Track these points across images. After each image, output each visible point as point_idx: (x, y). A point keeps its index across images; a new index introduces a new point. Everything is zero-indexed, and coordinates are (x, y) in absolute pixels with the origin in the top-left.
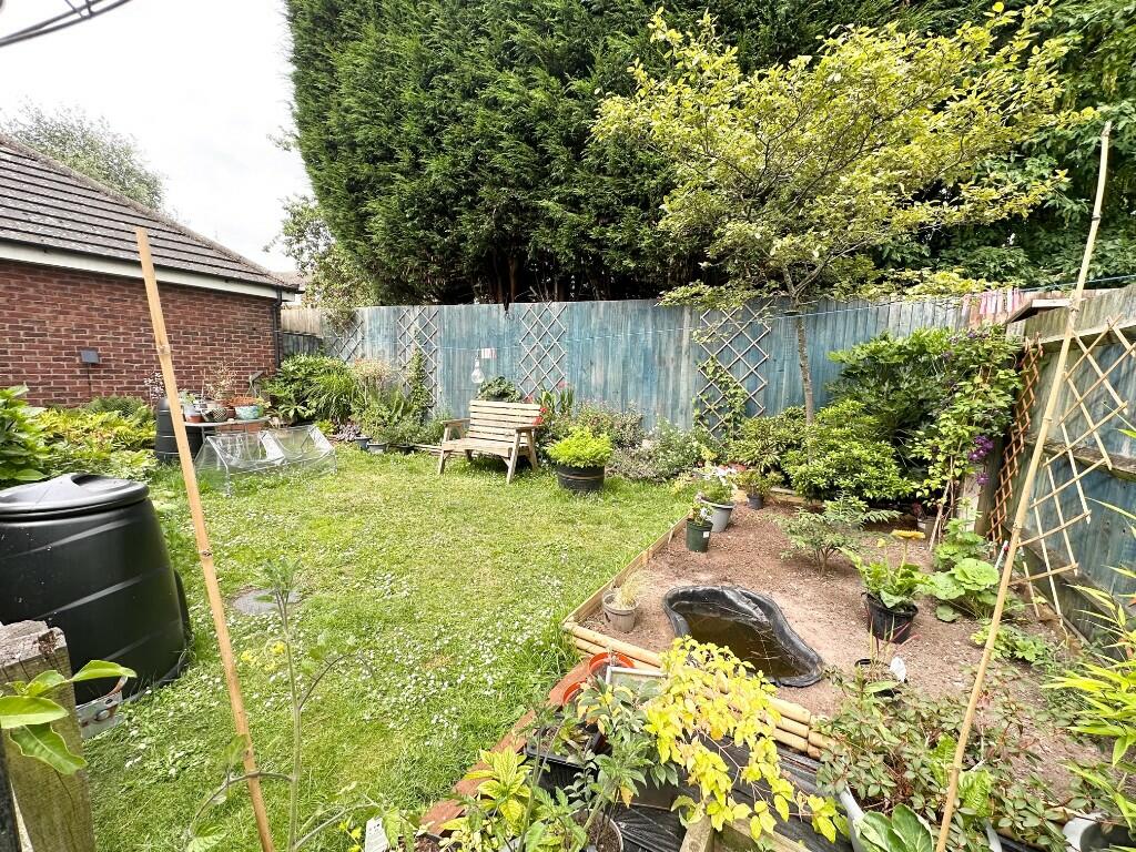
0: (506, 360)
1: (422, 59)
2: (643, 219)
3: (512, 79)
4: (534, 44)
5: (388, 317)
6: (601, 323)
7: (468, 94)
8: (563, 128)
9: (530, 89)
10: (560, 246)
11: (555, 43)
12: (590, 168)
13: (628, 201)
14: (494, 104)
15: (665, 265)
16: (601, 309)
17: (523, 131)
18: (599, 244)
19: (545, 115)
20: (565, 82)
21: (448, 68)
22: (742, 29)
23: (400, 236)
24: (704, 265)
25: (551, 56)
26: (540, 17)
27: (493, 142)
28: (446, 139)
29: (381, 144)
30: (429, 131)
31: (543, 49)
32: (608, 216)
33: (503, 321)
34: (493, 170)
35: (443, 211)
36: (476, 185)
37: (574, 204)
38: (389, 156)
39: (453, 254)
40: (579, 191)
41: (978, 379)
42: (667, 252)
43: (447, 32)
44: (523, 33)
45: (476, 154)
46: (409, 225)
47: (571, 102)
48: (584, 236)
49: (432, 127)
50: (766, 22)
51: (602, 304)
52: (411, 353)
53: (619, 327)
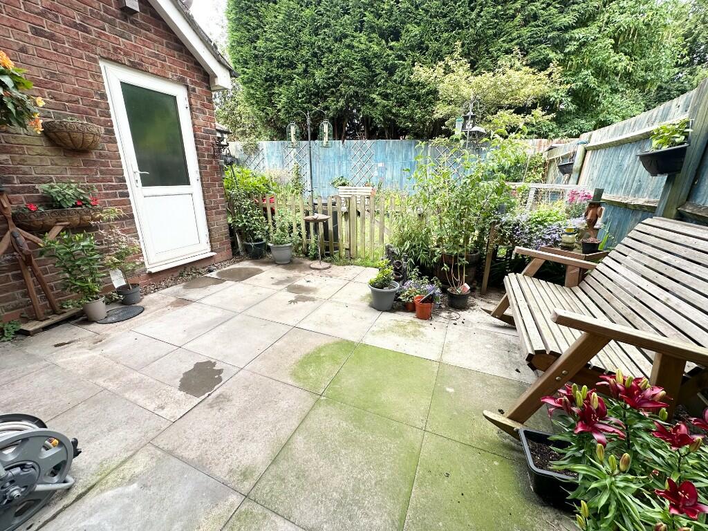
0: (344, 168)
1: (314, 20)
2: (417, 105)
3: (363, 37)
4: (374, 23)
5: (278, 147)
6: (391, 151)
7: (338, 40)
8: (385, 62)
9: (370, 42)
10: (376, 114)
11: (383, 23)
12: (395, 81)
13: (411, 97)
14: (350, 47)
15: (424, 126)
16: (391, 144)
17: (366, 62)
18: (396, 115)
19: (376, 56)
20: (387, 42)
21: (327, 25)
22: (463, 29)
23: (293, 106)
24: (443, 127)
25: (380, 28)
26: (376, 10)
27: (349, 64)
28: (324, 60)
29: (288, 60)
30: (314, 55)
31: (377, 25)
32: (401, 103)
33: (342, 149)
34: (347, 77)
35: (316, 95)
36: (338, 84)
37: (386, 96)
38: (292, 65)
39: (319, 116)
40: (388, 91)
41: (533, 171)
42: (426, 120)
43: (328, 8)
44: (369, 17)
45: (339, 69)
46: (300, 101)
47: (390, 52)
48: (390, 111)
49: (317, 53)
50: (472, 27)
51: (391, 141)
52: (292, 165)
53: (399, 152)
